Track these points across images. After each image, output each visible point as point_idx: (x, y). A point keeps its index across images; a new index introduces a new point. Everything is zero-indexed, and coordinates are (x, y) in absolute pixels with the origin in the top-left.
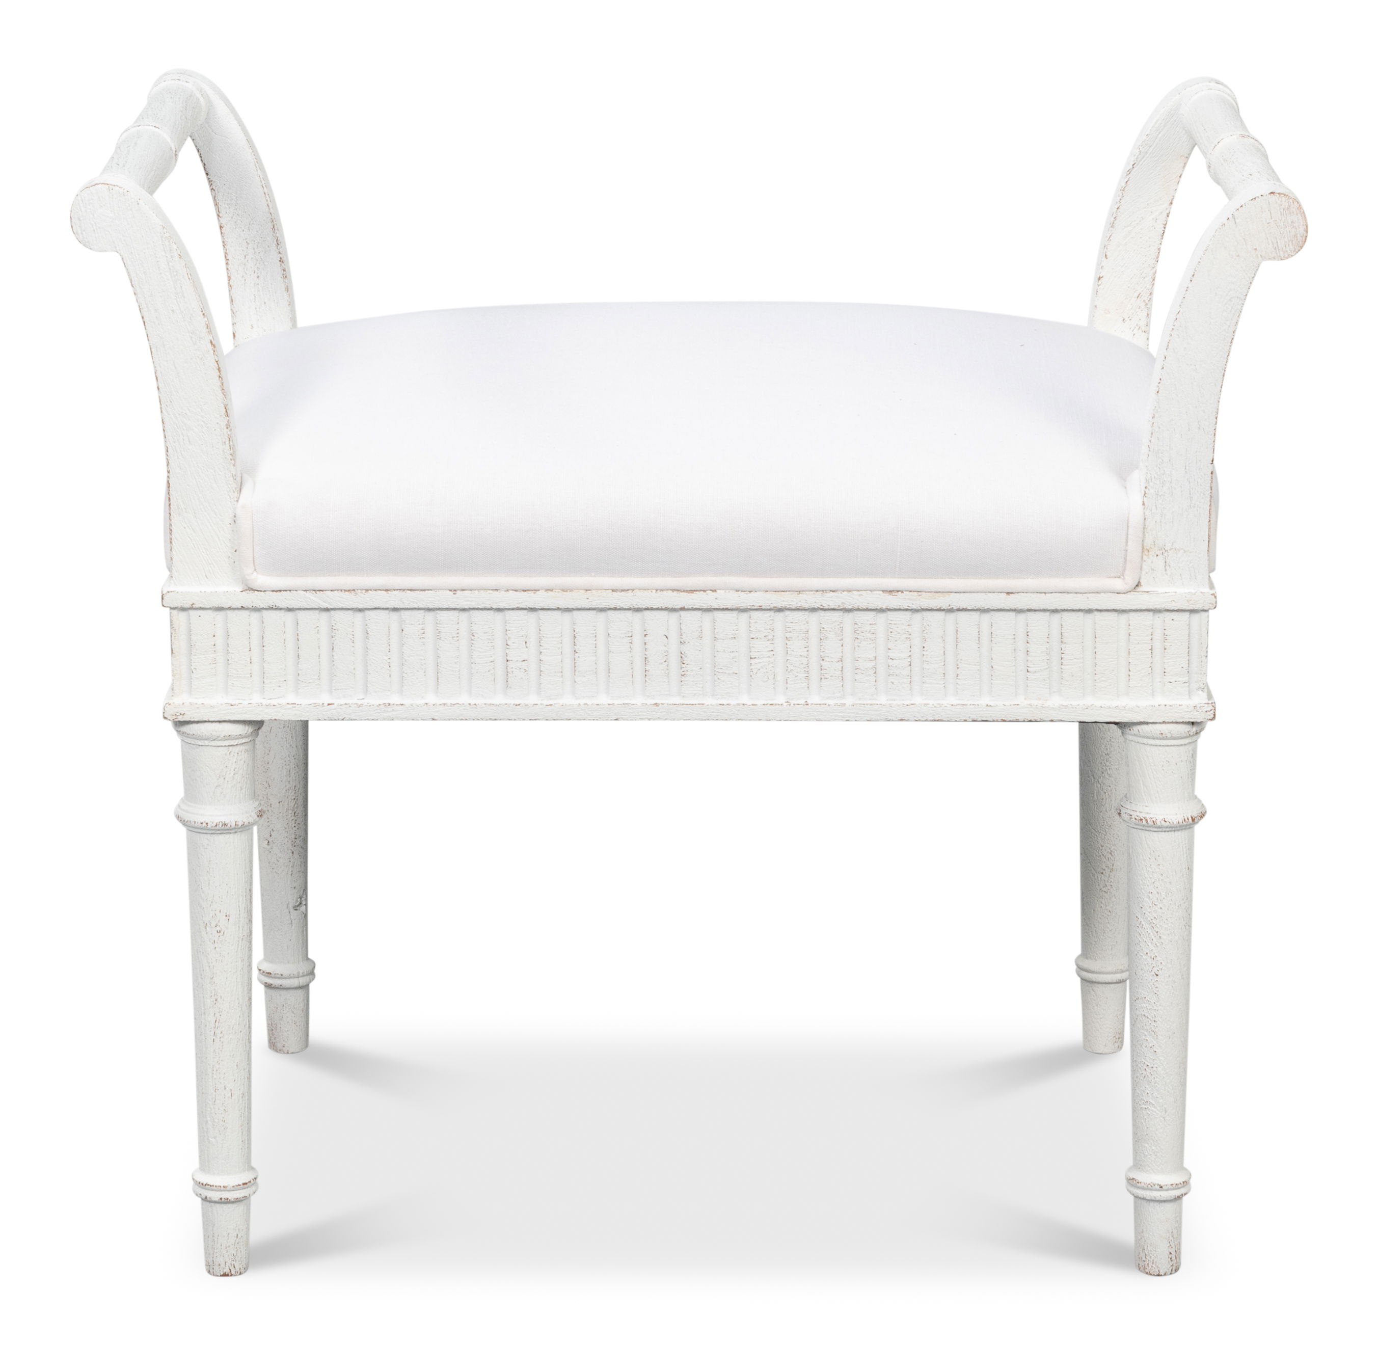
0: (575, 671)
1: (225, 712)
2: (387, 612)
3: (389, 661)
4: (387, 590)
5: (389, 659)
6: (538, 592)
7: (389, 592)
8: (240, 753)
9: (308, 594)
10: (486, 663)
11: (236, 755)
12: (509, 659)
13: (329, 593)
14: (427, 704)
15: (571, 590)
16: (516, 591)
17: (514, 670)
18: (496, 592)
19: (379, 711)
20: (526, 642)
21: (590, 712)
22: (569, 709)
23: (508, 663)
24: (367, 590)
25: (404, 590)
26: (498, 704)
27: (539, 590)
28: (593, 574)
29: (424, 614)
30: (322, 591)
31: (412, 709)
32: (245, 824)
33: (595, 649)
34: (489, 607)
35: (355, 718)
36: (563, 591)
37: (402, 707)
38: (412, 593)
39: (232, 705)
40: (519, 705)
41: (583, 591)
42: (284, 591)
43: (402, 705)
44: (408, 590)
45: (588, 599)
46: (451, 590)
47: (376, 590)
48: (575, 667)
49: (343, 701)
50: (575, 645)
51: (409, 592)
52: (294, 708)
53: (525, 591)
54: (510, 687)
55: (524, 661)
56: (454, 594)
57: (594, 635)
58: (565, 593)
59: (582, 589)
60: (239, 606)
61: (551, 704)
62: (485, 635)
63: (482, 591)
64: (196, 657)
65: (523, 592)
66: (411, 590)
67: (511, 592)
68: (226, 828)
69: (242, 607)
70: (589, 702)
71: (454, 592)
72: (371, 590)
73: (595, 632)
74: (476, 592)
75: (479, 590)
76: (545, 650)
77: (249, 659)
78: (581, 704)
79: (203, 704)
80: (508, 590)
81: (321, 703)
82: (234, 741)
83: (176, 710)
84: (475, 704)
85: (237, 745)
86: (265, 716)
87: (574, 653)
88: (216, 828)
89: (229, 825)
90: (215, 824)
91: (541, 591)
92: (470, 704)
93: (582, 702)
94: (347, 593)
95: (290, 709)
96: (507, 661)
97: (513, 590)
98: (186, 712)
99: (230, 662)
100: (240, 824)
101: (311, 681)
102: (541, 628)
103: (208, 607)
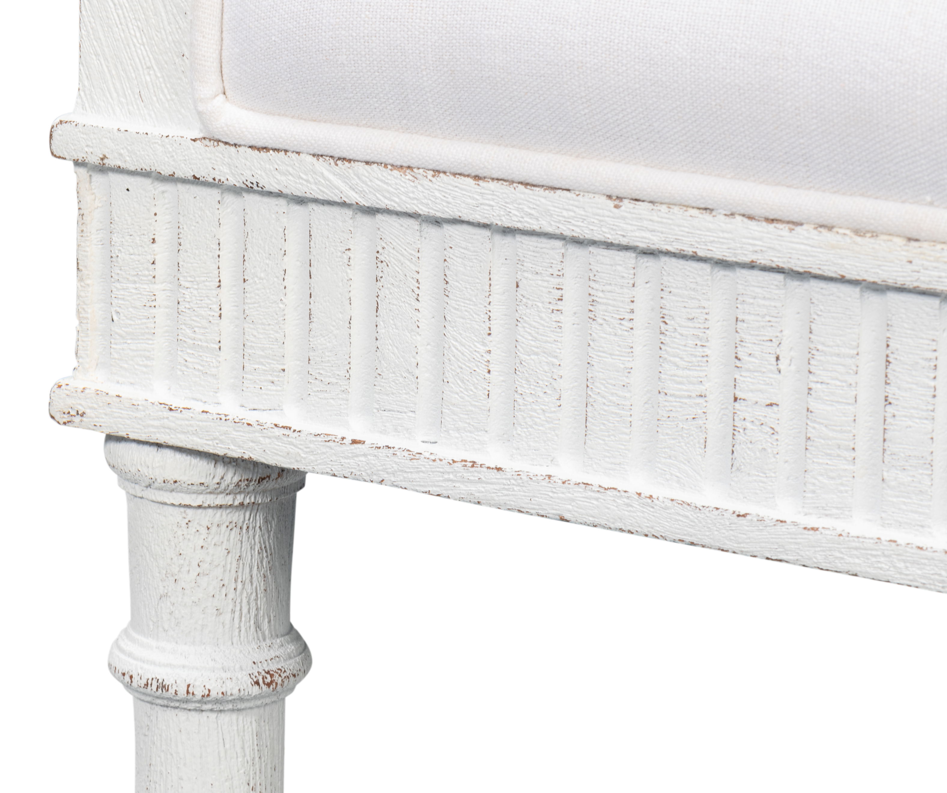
0: (884, 450)
1: (156, 423)
2: (486, 233)
3: (487, 357)
4: (477, 178)
5: (489, 352)
6: (798, 229)
7: (481, 182)
8: (214, 529)
9: (321, 165)
10: (690, 397)
11: (204, 531)
12: (739, 395)
13: (361, 168)
14: (550, 477)
15: (875, 234)
16: (751, 218)
17: (748, 425)
18: (707, 216)
19: (451, 476)
20: (778, 359)
21: (901, 565)
22: (856, 549)
23: (737, 405)
24: (437, 172)
25: (513, 182)
26: (699, 505)
27: (801, 224)
28: (928, 198)
29: (563, 251)
30: (349, 161)
31: (518, 485)
32: (213, 694)
33: (930, 399)
34: (689, 251)
35: (404, 484)
36: (857, 232)
37: (499, 475)
38: (527, 191)
39: (171, 409)
40: (744, 516)
41: (900, 241)
42: (274, 150)
43: (499, 469)
44: (521, 183)
45: (911, 262)
46: (610, 197)
47: (455, 174)
48: (884, 440)
49: (382, 441)
50: (887, 383)
51: (521, 187)
52: (285, 439)
53: (773, 221)
54: (738, 469)
55: (771, 405)
56: (616, 207)
57: (932, 364)
58: (858, 239)
59: (899, 236)
60: (189, 175)
61: (816, 526)
62: (690, 324)
63: (676, 209)
64: (118, 285)
65: (764, 224)
66: (526, 184)
67: (739, 218)
68: (165, 694)
69: (194, 177)
70: (902, 537)
71: (617, 202)
72: (445, 173)
73: (933, 355)
74: (664, 208)
75: (670, 204)
76: (819, 386)
77: (216, 307)
78: (883, 539)
79: (118, 396)
80: (732, 214)
81: (340, 437)
82: (194, 496)
83: (70, 402)
84: (651, 497)
85: (200, 507)
86: (232, 447)
87: (883, 403)
88: (144, 690)
89: (172, 691)
90: (144, 682)
91: (805, 227)
92: (640, 494)
93: (887, 534)
94: (396, 173)
95: (278, 438)
96: (736, 399)
97: (744, 215)
98: (88, 411)
99: (181, 307)
100: (199, 693)
101: (334, 380)
102: (813, 326)
103: (133, 168)
